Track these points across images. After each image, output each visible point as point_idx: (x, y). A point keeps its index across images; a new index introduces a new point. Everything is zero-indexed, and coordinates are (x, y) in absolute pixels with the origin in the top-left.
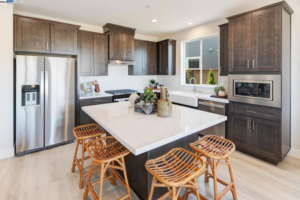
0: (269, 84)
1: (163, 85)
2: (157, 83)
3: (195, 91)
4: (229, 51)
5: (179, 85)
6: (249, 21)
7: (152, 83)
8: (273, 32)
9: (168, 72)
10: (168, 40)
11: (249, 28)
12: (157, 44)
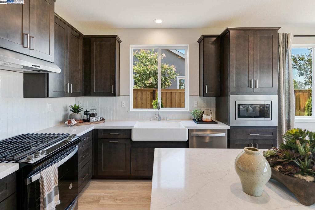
0: (269, 105)
1: (96, 114)
2: (87, 111)
3: (158, 118)
4: (231, 67)
5: (128, 111)
6: (251, 39)
7: (75, 112)
8: (271, 54)
9: (114, 91)
10: (115, 37)
11: (251, 45)
12: (84, 39)
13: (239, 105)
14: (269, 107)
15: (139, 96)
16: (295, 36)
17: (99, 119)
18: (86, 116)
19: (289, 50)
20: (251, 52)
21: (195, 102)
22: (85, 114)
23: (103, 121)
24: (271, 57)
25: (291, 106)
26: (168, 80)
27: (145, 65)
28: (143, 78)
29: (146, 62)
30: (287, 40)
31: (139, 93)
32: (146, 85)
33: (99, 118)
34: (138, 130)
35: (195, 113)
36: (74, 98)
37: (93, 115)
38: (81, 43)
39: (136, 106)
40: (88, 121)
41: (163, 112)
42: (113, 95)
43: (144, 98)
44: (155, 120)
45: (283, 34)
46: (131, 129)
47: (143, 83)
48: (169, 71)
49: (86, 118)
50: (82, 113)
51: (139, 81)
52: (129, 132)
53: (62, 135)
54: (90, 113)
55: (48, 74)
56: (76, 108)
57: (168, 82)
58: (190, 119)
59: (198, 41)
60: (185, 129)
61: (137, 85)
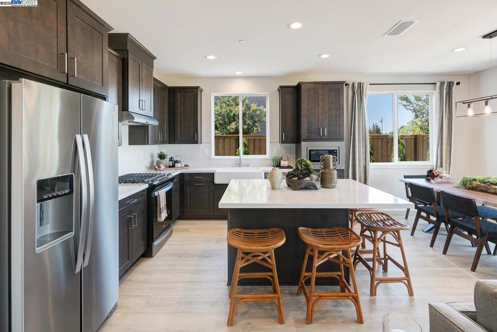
1: (180, 161)
2: (172, 158)
3: (240, 164)
4: (302, 117)
5: (210, 158)
6: (321, 91)
7: (161, 159)
8: (339, 105)
9: (197, 139)
10: (197, 88)
11: (320, 97)
12: (169, 90)
13: (310, 151)
14: (337, 152)
15: (221, 144)
16: (370, 84)
17: (183, 166)
18: (171, 162)
19: (364, 99)
20: (321, 103)
21: (276, 149)
22: (170, 161)
23: (187, 167)
24: (338, 107)
25: (367, 152)
26: (257, 124)
27: (228, 105)
28: (225, 121)
29: (229, 101)
30: (362, 89)
31: (221, 141)
32: (228, 130)
33: (183, 164)
34: (219, 173)
35: (274, 160)
36: (157, 145)
37: (176, 162)
38: (166, 94)
39: (217, 154)
40: (173, 166)
41: (244, 159)
42: (197, 142)
43: (227, 146)
44: (236, 166)
45: (358, 83)
46: (213, 173)
47: (226, 128)
48: (258, 112)
49: (171, 165)
50: (167, 160)
51: (220, 124)
52: (212, 175)
53: (160, 174)
54: (175, 160)
55: (148, 126)
56: (163, 154)
57: (256, 127)
58: (270, 166)
59: (278, 90)
60: (262, 173)
61: (218, 130)
